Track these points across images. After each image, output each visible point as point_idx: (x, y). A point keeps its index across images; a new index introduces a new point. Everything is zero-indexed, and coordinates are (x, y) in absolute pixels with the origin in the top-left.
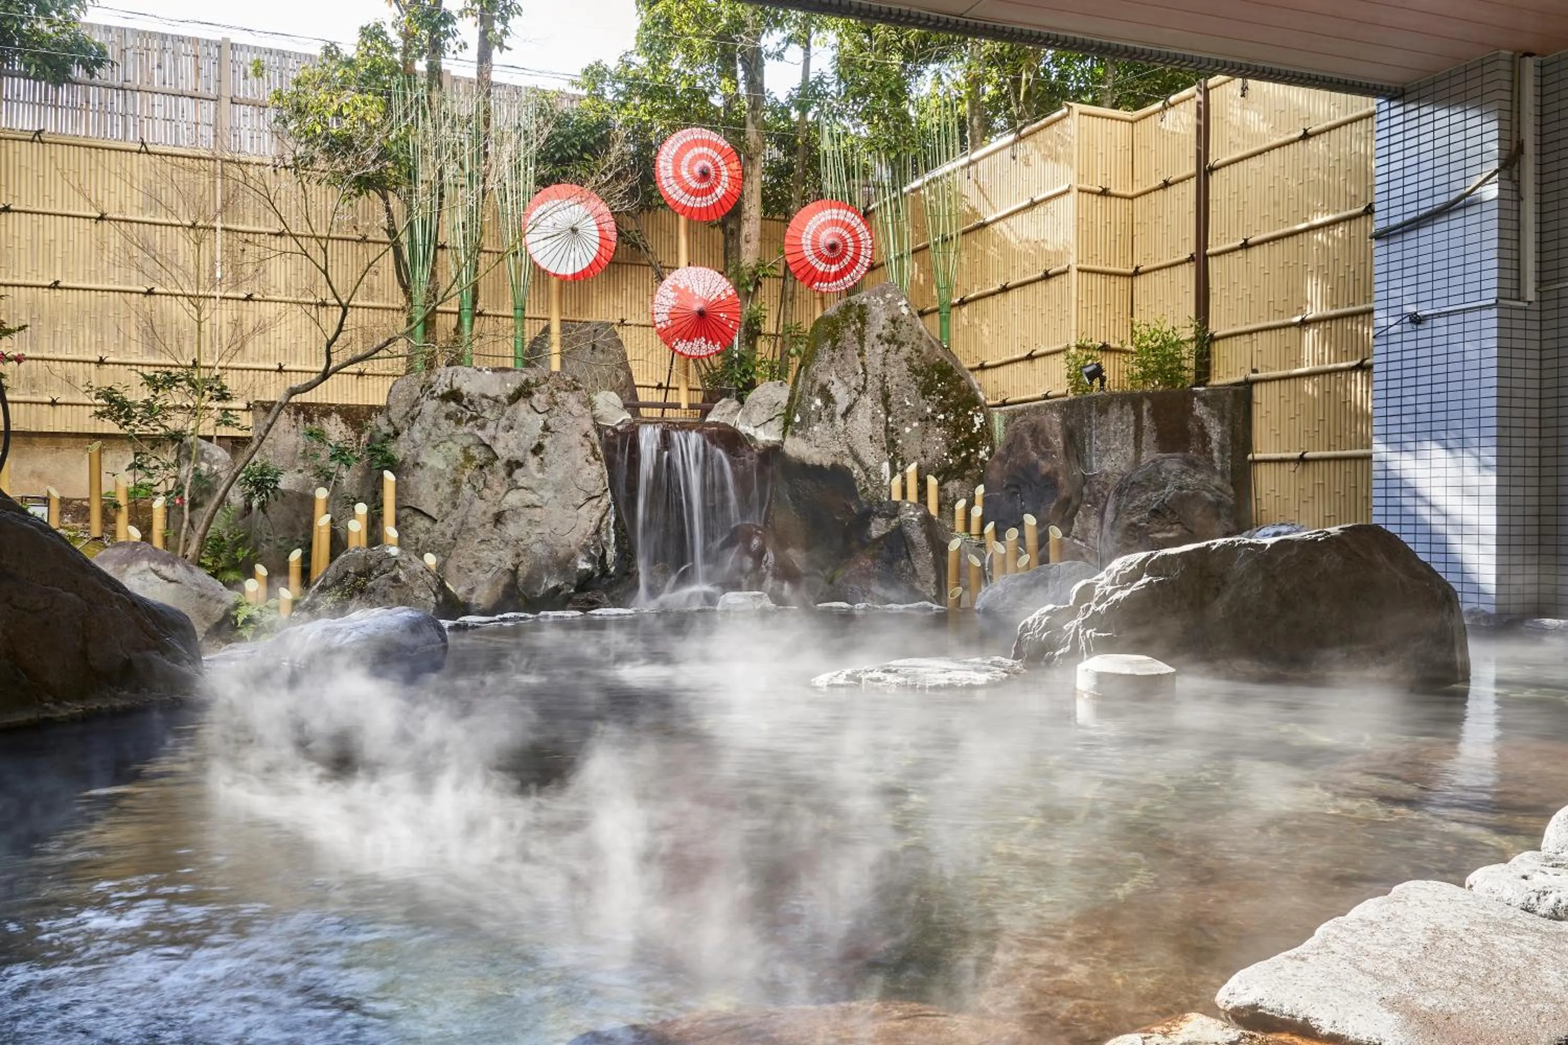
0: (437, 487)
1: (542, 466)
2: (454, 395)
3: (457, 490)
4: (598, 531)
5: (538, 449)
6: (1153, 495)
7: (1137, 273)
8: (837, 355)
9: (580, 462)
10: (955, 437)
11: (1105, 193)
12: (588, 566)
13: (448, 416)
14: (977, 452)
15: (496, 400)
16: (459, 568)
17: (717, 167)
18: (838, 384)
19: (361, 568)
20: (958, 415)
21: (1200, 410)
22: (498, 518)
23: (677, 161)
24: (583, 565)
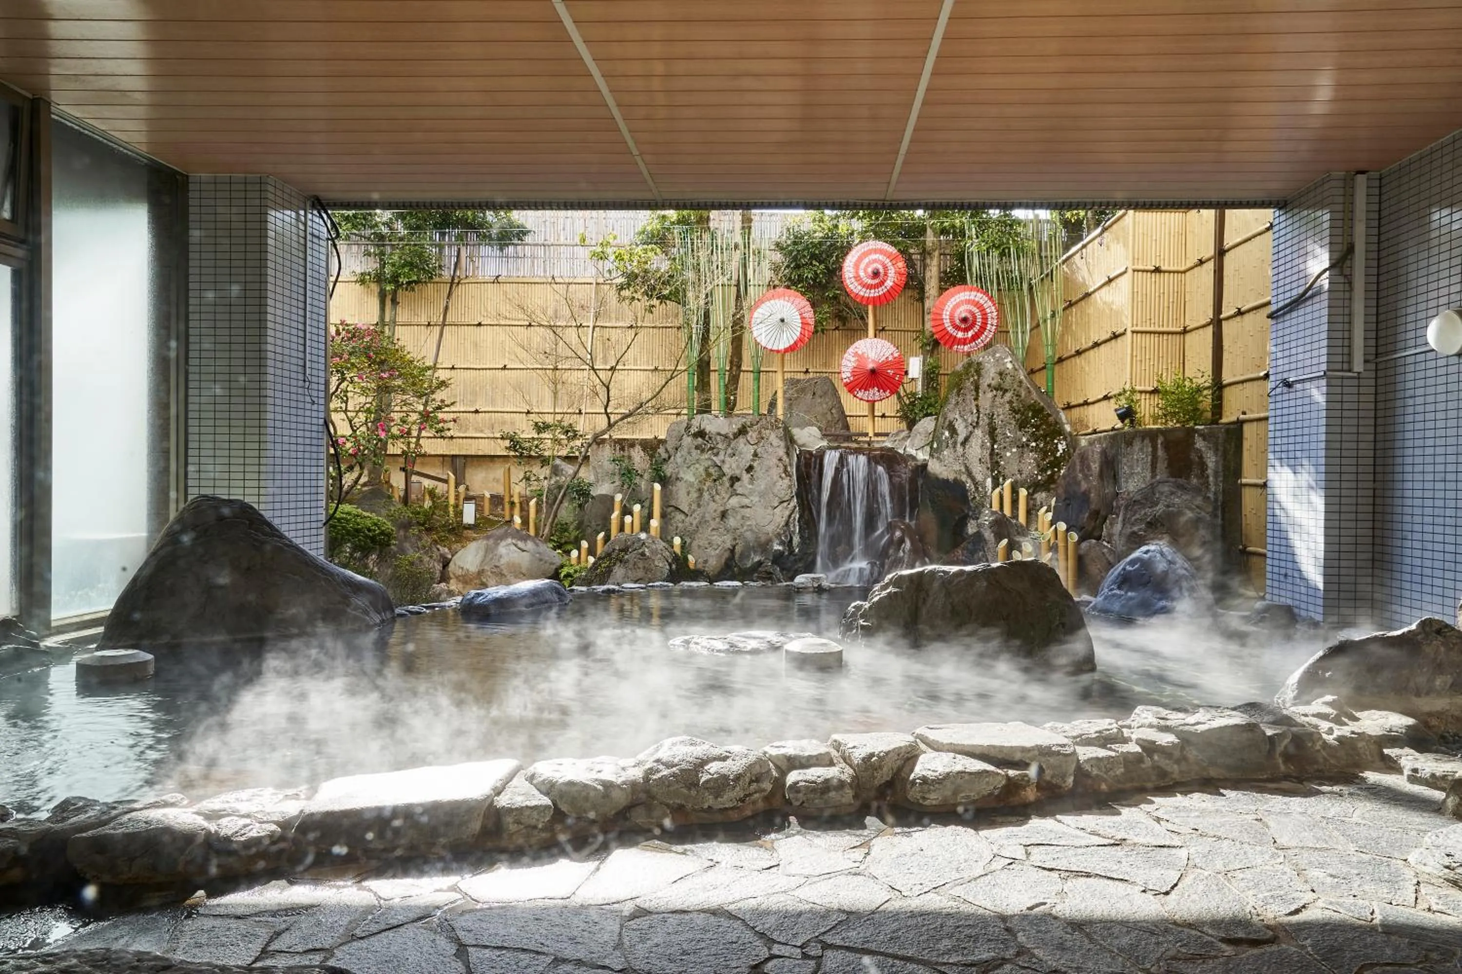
0: (688, 493)
1: (752, 479)
2: (701, 434)
3: (701, 496)
4: (787, 524)
5: (750, 469)
6: (1148, 511)
7: (1185, 331)
8: (960, 399)
9: (776, 478)
10: (1043, 459)
11: (1157, 270)
12: (781, 548)
13: (697, 448)
14: (1059, 471)
15: (726, 437)
16: (699, 546)
17: (885, 268)
18: (960, 420)
19: (622, 547)
20: (1046, 443)
21: (1200, 444)
22: (724, 515)
23: (857, 266)
24: (777, 547)
